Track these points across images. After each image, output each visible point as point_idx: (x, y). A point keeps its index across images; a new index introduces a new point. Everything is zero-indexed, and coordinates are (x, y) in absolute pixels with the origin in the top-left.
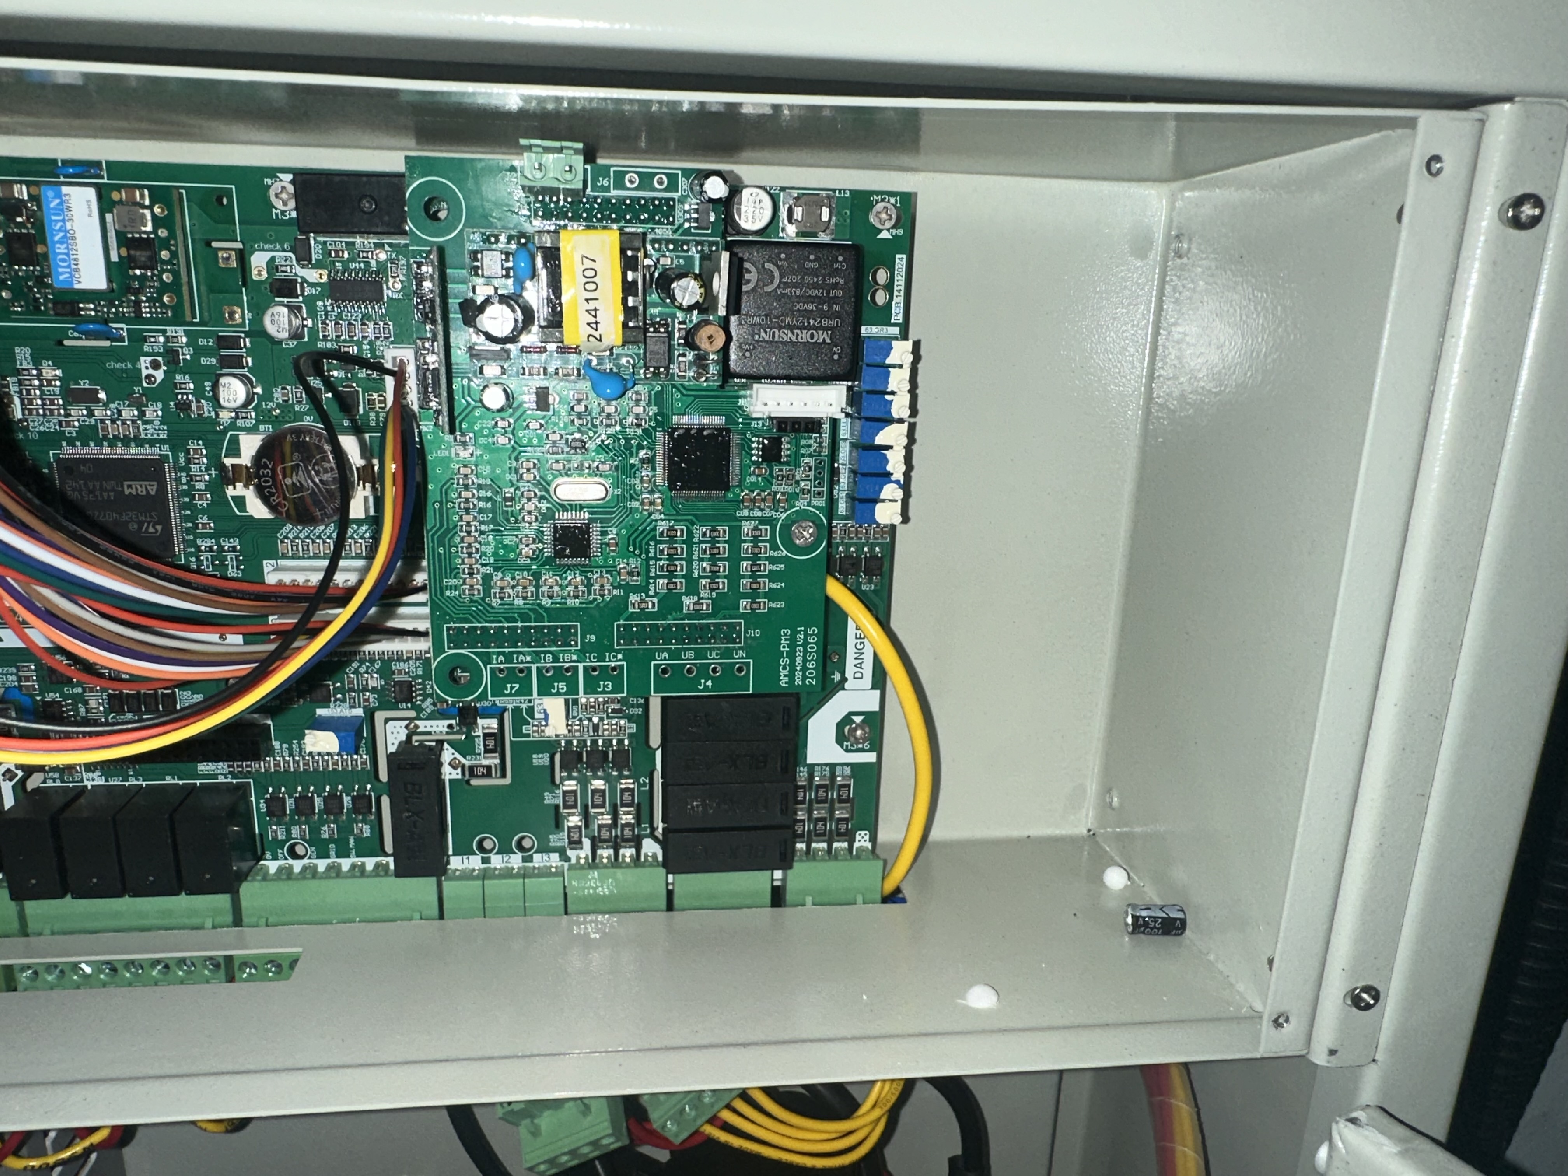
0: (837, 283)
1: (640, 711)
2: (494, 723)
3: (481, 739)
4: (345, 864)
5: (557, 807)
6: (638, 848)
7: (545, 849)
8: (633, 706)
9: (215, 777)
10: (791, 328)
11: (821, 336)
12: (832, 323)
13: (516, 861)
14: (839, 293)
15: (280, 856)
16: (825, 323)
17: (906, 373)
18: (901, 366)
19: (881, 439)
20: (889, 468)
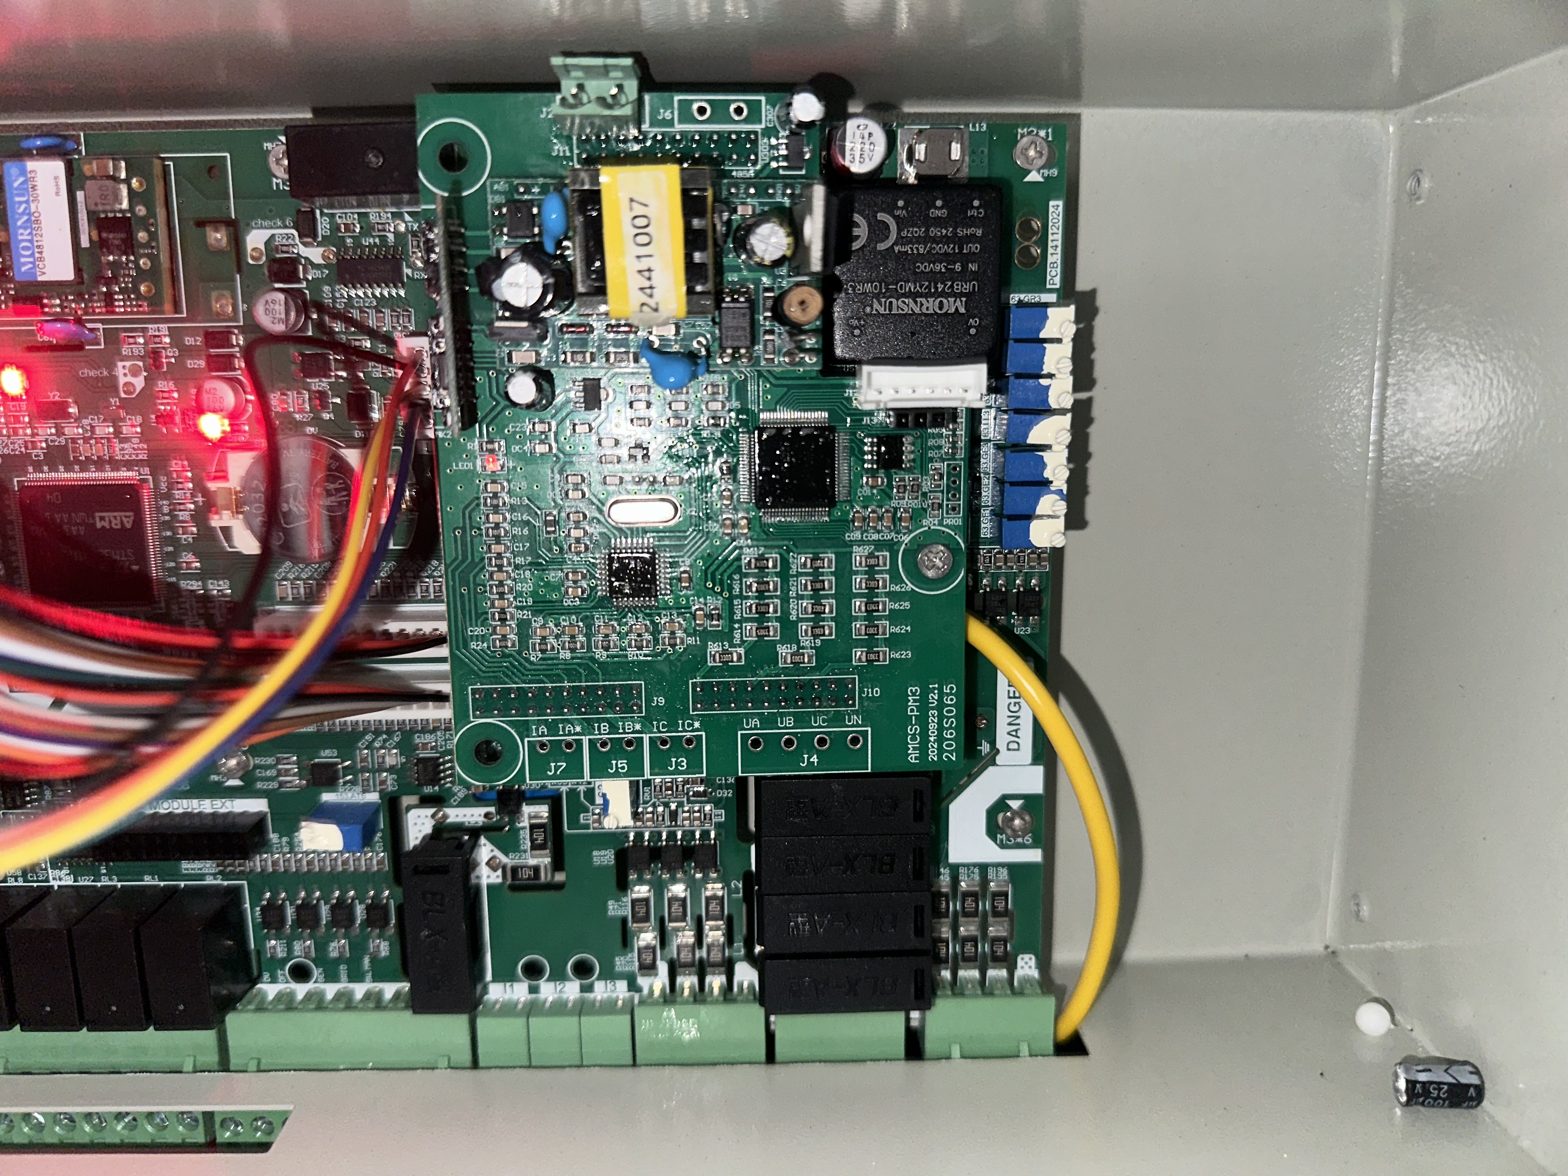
0: (973, 235)
1: (729, 793)
2: (543, 810)
3: (528, 831)
4: (359, 990)
5: (624, 921)
6: (730, 976)
7: (609, 974)
8: (720, 787)
9: (201, 877)
10: (914, 296)
11: (952, 305)
12: (967, 287)
13: (572, 989)
14: (975, 247)
15: (281, 978)
16: (958, 287)
17: (1066, 349)
18: (1059, 341)
19: (1035, 437)
20: (1047, 474)
